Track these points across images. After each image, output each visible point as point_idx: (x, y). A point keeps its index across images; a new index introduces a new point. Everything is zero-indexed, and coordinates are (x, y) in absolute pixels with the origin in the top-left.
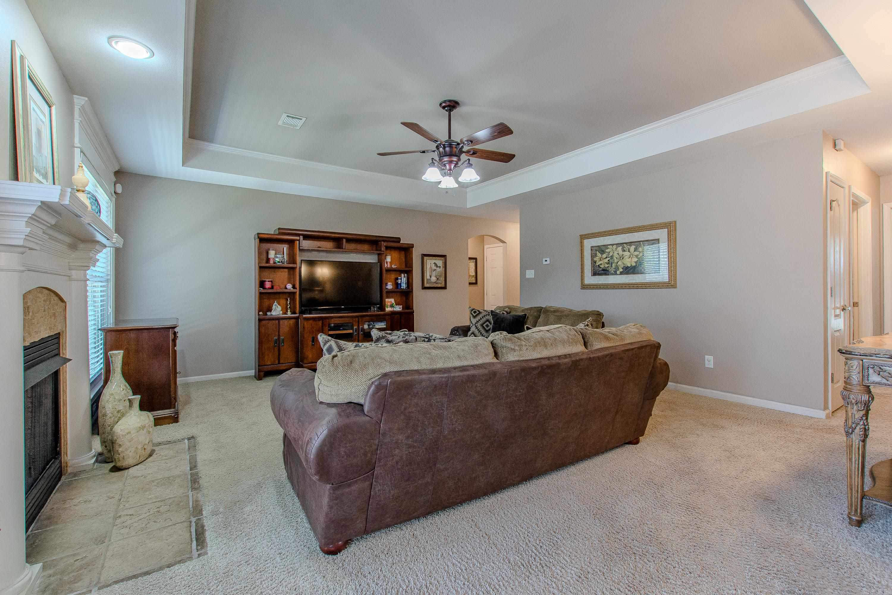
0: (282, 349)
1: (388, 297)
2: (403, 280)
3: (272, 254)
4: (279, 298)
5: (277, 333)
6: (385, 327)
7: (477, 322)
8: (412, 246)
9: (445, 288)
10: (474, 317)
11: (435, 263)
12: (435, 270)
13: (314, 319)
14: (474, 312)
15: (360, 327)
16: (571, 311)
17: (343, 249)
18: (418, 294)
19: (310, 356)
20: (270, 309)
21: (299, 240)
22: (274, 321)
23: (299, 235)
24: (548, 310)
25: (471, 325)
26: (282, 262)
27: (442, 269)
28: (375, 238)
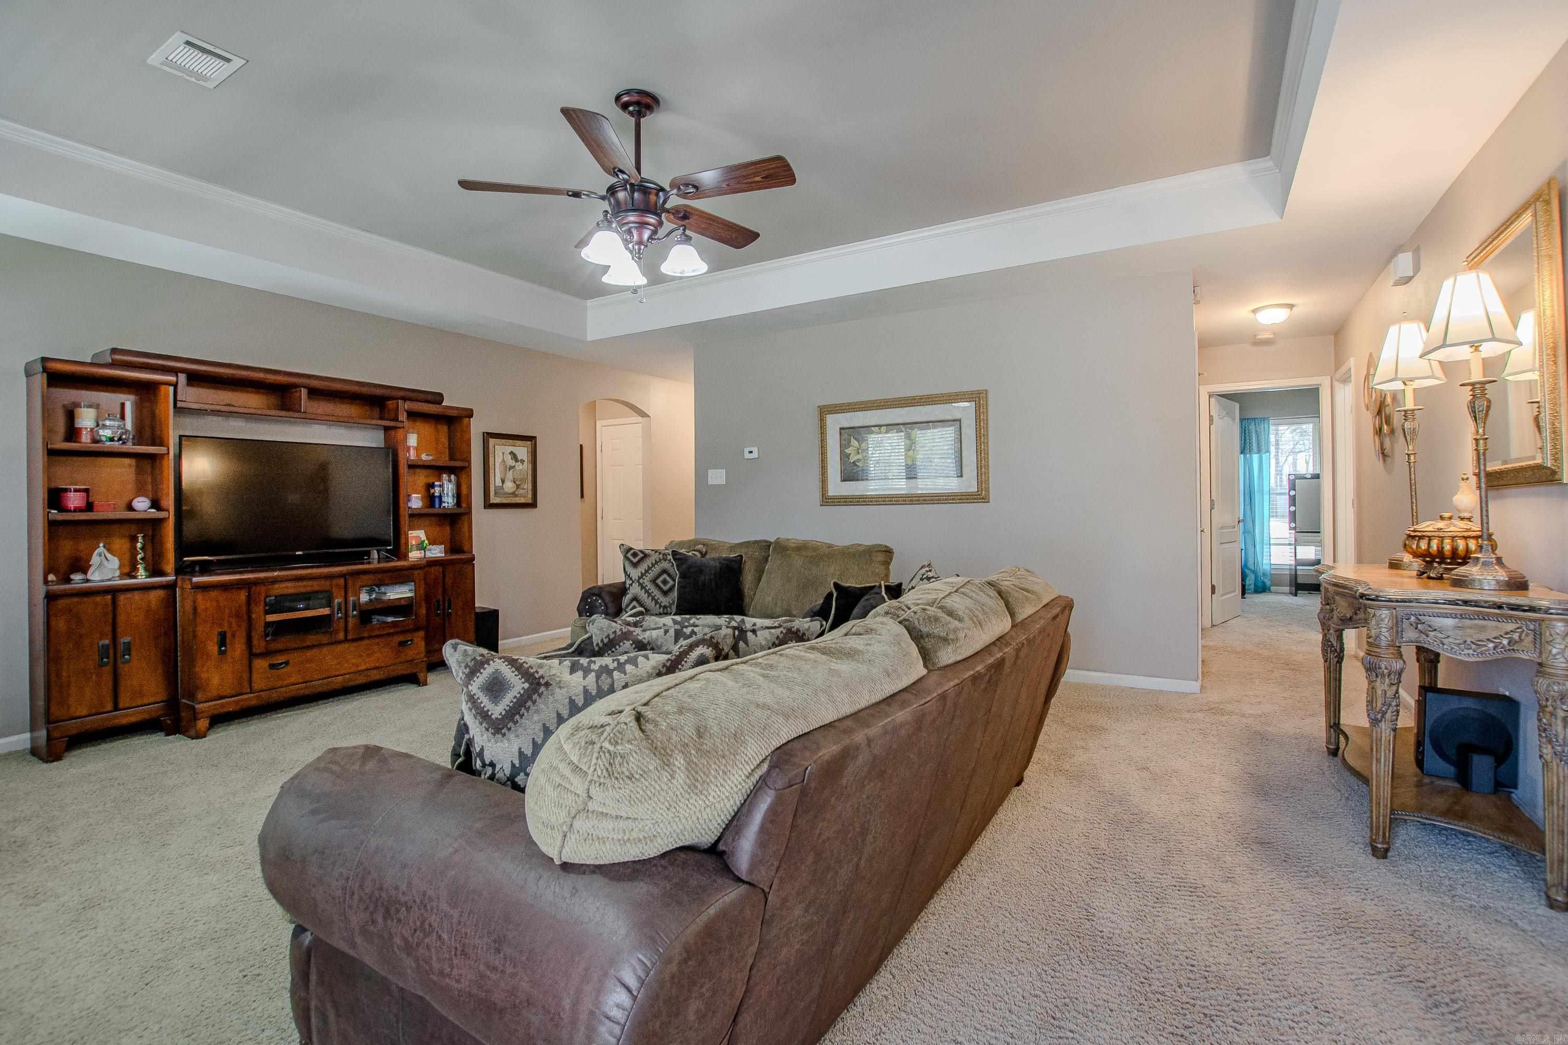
0: (124, 669)
1: (412, 528)
2: (447, 489)
3: (86, 419)
4: (109, 536)
5: (109, 629)
6: (410, 595)
7: (643, 575)
8: (469, 414)
9: (533, 505)
10: (635, 565)
11: (511, 453)
12: (511, 468)
13: (224, 587)
14: (632, 555)
15: (351, 599)
16: (830, 546)
17: (300, 412)
18: (482, 520)
19: (215, 680)
20: (81, 566)
21: (175, 386)
22: (98, 599)
23: (175, 371)
24: (786, 547)
25: (629, 582)
26: (120, 439)
27: (526, 467)
28: (379, 392)
